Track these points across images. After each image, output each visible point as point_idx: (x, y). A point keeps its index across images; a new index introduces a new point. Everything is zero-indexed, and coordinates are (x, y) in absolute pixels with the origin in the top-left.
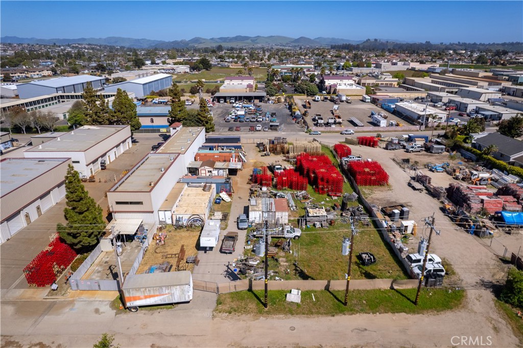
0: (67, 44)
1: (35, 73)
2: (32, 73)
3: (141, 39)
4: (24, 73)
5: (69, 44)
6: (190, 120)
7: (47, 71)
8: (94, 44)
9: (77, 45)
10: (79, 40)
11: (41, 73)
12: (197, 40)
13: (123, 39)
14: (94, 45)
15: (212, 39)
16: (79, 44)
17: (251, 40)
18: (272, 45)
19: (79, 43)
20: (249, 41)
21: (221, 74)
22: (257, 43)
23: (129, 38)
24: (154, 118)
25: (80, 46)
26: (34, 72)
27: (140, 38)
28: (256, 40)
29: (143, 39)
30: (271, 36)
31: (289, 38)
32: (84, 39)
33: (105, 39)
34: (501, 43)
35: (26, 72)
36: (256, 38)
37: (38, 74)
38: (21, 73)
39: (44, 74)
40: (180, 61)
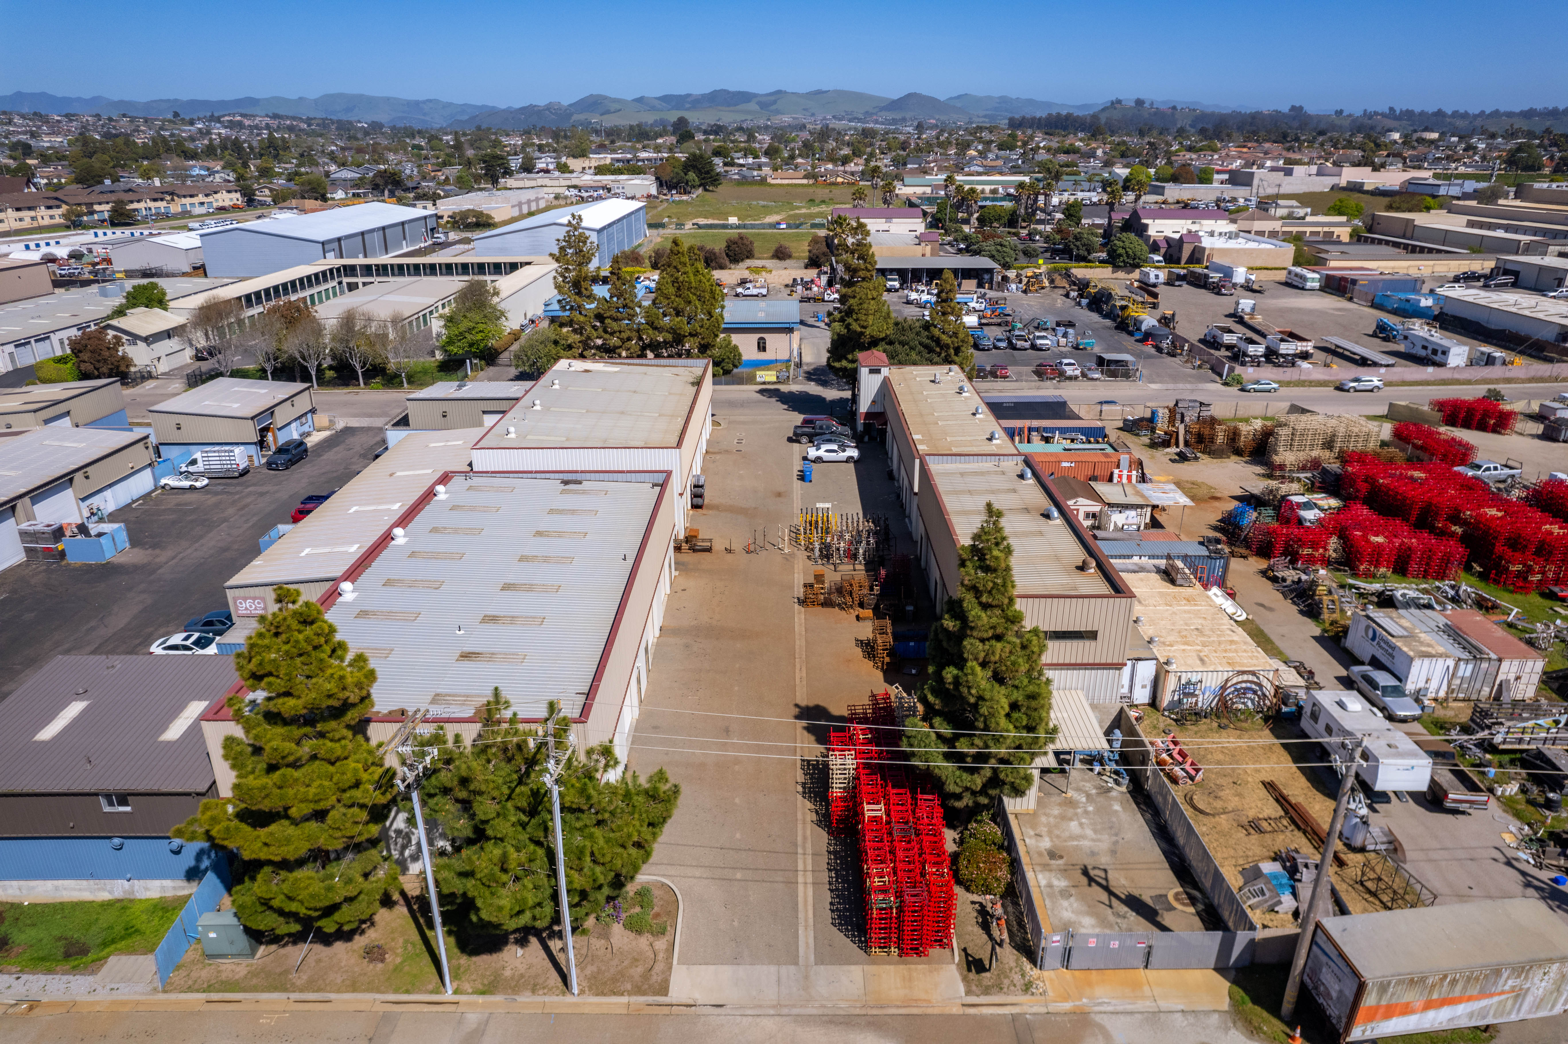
0: (209, 114)
1: (195, 200)
2: (187, 201)
3: (424, 102)
4: (162, 200)
5: (212, 116)
6: (902, 343)
7: (229, 192)
8: (291, 114)
9: (239, 118)
10: (238, 102)
11: (210, 199)
12: (594, 103)
13: (371, 102)
14: (287, 118)
15: (640, 100)
16: (243, 115)
17: (759, 103)
18: (825, 119)
19: (243, 111)
20: (753, 106)
21: (762, 203)
22: (778, 112)
23: (388, 99)
24: (769, 338)
25: (247, 122)
26: (191, 196)
27: (421, 99)
28: (775, 102)
29: (430, 101)
30: (819, 92)
31: (871, 98)
32: (253, 102)
33: (316, 101)
34: (1517, 110)
35: (168, 198)
36: (773, 98)
37: (202, 204)
38: (155, 200)
39: (221, 204)
40: (602, 163)
